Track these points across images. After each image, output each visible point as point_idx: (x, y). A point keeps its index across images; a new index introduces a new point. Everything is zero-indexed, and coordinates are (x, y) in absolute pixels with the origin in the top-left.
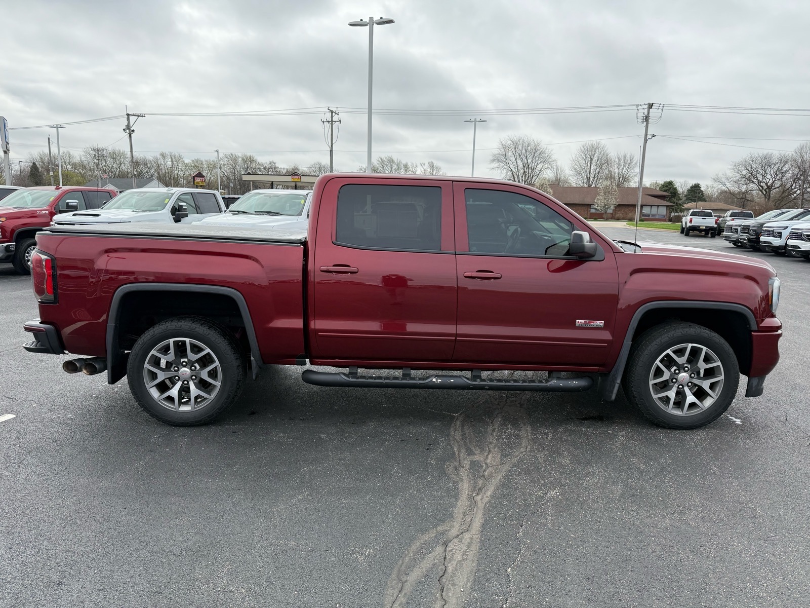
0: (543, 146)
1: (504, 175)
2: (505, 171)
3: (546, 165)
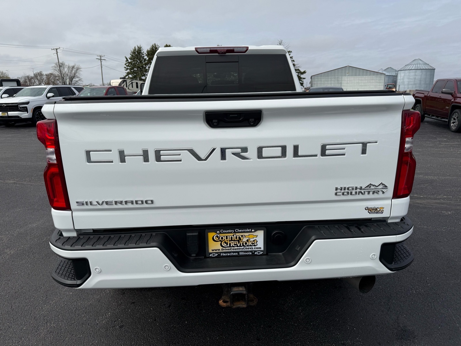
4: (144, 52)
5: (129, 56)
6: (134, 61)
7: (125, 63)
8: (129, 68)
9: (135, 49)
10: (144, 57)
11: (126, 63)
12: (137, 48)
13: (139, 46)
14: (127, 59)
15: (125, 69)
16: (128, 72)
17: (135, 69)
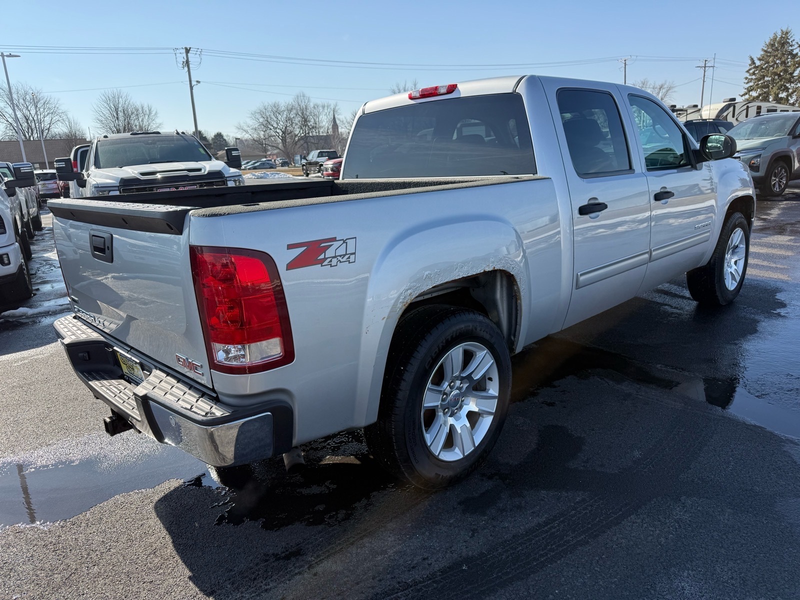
0: (45, 94)
3: (57, 118)
4: (794, 40)
5: (758, 54)
6: (768, 62)
7: (747, 69)
8: (754, 77)
9: (775, 39)
10: (792, 50)
11: (750, 70)
12: (779, 35)
13: (785, 30)
14: (752, 59)
15: (746, 81)
16: (751, 86)
17: (766, 79)
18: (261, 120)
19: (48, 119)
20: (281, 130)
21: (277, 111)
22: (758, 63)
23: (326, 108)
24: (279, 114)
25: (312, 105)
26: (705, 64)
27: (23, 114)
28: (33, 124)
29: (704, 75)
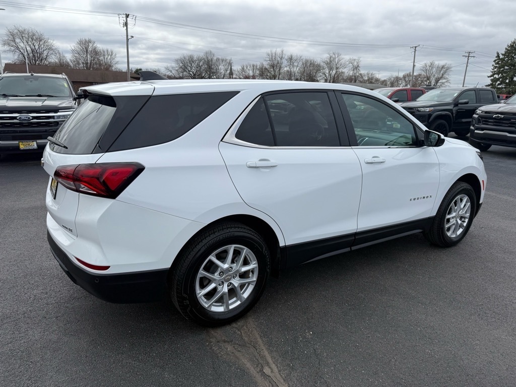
0: (46, 36)
1: (16, 57)
2: (17, 54)
3: (51, 52)
6: (508, 57)
8: (497, 65)
9: (514, 42)
11: (496, 60)
14: (498, 54)
15: (492, 68)
16: (496, 71)
18: (181, 65)
19: (45, 53)
20: (193, 73)
21: (191, 60)
22: (501, 57)
23: (224, 61)
24: (193, 62)
25: (215, 58)
26: (469, 54)
27: (31, 48)
28: (36, 55)
29: (468, 62)
